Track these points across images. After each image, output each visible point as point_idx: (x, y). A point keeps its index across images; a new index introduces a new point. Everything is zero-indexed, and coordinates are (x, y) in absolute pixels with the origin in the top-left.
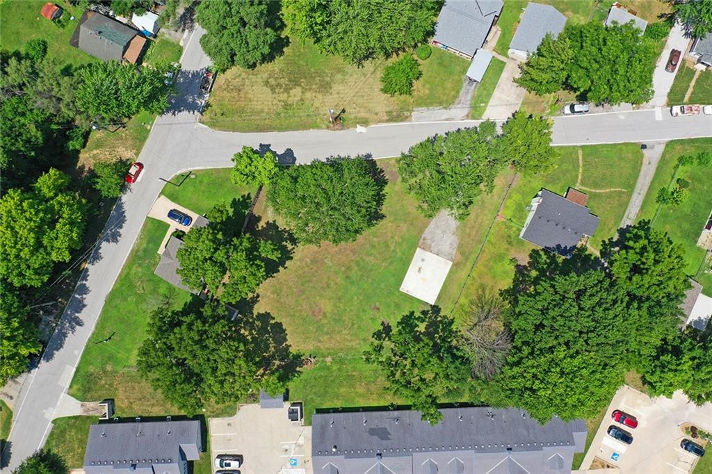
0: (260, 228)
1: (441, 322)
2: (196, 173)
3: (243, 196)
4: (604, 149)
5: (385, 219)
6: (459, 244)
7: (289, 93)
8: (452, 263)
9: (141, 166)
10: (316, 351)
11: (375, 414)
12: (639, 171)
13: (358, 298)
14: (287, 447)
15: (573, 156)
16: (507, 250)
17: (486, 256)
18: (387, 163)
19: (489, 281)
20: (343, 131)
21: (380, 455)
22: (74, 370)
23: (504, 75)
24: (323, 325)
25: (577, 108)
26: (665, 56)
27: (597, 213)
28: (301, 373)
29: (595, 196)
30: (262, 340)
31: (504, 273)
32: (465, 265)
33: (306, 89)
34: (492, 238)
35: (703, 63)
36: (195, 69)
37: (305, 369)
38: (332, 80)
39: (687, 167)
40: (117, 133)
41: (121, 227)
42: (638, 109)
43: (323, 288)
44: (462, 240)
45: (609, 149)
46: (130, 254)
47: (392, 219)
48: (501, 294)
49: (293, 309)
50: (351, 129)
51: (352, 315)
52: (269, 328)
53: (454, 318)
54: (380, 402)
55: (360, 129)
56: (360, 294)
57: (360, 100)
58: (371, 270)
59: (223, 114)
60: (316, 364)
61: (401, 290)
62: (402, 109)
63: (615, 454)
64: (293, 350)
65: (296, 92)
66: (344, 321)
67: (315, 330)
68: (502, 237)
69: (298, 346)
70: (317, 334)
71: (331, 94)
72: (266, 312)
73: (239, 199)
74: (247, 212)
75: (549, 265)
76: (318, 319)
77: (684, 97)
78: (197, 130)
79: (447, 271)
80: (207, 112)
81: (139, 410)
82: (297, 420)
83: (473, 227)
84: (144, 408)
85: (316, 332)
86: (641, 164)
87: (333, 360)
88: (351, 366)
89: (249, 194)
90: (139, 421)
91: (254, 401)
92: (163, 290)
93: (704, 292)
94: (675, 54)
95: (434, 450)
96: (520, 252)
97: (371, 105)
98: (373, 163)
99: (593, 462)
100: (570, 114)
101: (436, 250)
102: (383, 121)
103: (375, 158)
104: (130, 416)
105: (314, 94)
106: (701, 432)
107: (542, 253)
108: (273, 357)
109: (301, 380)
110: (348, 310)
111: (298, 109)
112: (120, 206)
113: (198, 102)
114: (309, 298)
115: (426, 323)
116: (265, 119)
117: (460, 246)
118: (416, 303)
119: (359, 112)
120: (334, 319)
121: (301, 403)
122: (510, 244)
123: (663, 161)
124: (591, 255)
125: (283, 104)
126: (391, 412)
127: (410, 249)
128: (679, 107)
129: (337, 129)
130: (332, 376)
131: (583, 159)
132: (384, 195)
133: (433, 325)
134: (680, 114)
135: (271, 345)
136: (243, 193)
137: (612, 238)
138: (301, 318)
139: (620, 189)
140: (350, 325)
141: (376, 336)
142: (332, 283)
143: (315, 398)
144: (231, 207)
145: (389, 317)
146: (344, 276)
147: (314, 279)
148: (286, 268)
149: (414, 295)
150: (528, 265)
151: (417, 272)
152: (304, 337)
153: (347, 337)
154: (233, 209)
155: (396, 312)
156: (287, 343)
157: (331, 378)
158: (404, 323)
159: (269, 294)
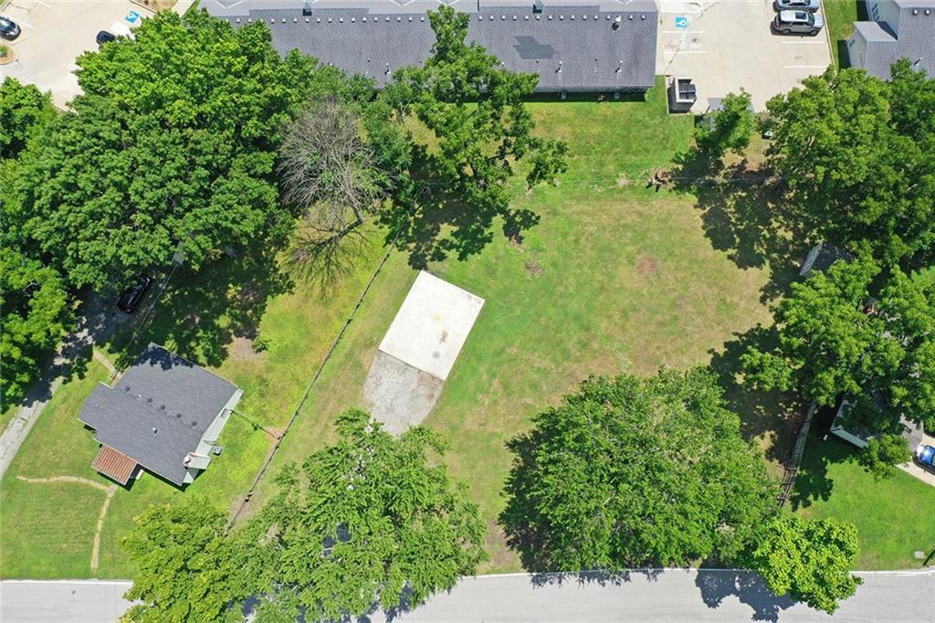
0: (767, 434)
1: (410, 240)
2: (913, 562)
3: (807, 504)
4: (44, 569)
5: (509, 440)
6: (362, 385)
8: (380, 348)
10: (646, 196)
13: (566, 288)
14: (694, 46)
15: (108, 556)
16: (269, 369)
17: (313, 358)
18: (499, 563)
19: (313, 311)
21: (535, 11)
24: (634, 242)
28: (674, 161)
29: (81, 470)
30: (750, 219)
31: (281, 325)
32: (355, 343)
34: (298, 394)
37: (667, 166)
43: (635, 310)
44: (357, 392)
45: (34, 568)
47: (494, 442)
48: (291, 285)
49: (693, 273)
51: (577, 258)
52: (738, 240)
56: (562, 295)
58: (540, 340)
60: (646, 174)
61: (483, 301)
63: (132, 20)
64: (691, 199)
66: (593, 248)
67: (649, 234)
68: (275, 394)
69: (680, 205)
70: (645, 227)
72: (746, 269)
73: (816, 499)
74: (799, 471)
75: (192, 336)
76: (644, 254)
79: (389, 333)
82: (680, 81)
85: (648, 230)
87: (615, 183)
89: (795, 509)
91: (758, 118)
96: (246, 364)
98: (528, 564)
101: (410, 374)
103: (526, 574)
107: (203, 359)
108: (728, 189)
109: (673, 149)
110: (585, 269)
114: (663, 292)
115: (437, 238)
117: (360, 380)
118: (454, 275)
120: (612, 251)
121: (671, 111)
122: (264, 381)
124: (110, 351)
127: (460, 378)
130: (616, 154)
131: (91, 548)
132: (510, 491)
133: (423, 236)
135: (733, 210)
136: (807, 511)
137: (65, 382)
138: (677, 256)
139: (30, 480)
140: (582, 241)
141: (533, 218)
142: (617, 318)
143: (647, 118)
144: (831, 481)
145: (507, 251)
146: (593, 331)
147: (652, 328)
148: (709, 352)
149: (459, 290)
150: (233, 337)
151: (450, 333)
152: (670, 223)
153: (588, 220)
154: (827, 477)
155: (494, 261)
156: (702, 212)
157: (617, 150)
158: (479, 240)
159: (742, 303)
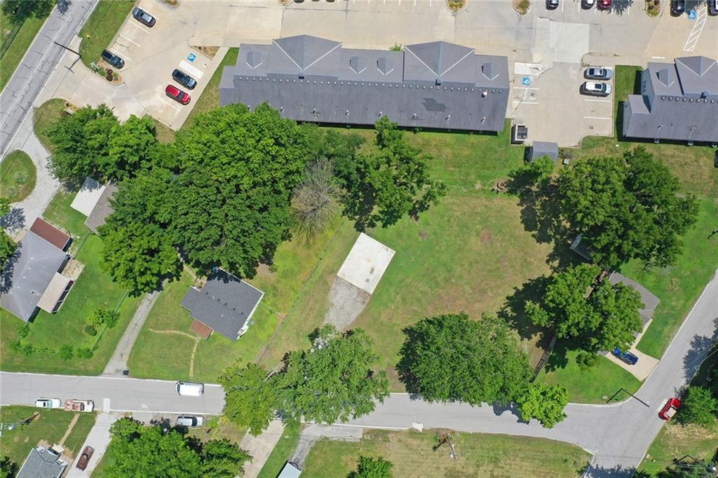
0: (538, 334)
1: (355, 214)
2: (601, 401)
3: (553, 370)
4: (166, 375)
5: (403, 328)
6: (328, 293)
8: (338, 275)
9: (662, 415)
10: (490, 196)
11: (437, 126)
12: (133, 348)
13: (440, 247)
14: (532, 98)
15: (199, 372)
16: (278, 282)
17: (301, 277)
18: (394, 388)
19: (301, 250)
20: (438, 427)
21: (437, 84)
23: (260, 466)
24: (481, 223)
25: (190, 421)
26: (92, 465)
27: (181, 310)
28: (509, 175)
29: (180, 328)
30: (548, 214)
31: (284, 258)
32: (324, 270)
34: (293, 296)
35: (55, 452)
37: (504, 178)
39: (84, 346)
40: (683, 454)
41: (690, 352)
42: (126, 413)
43: (477, 263)
44: (324, 297)
45: (161, 374)
46: (683, 321)
47: (396, 328)
48: (290, 236)
49: (511, 244)
50: (429, 428)
51: (449, 230)
52: (539, 226)
53: (341, 216)
54: (428, 136)
55: (419, 427)
56: (437, 251)
57: (415, 457)
58: (424, 276)
59: (566, 461)
60: (493, 183)
61: (394, 252)
62: (372, 443)
63: (192, 60)
64: (516, 199)
66: (458, 225)
67: (490, 219)
68: (281, 295)
69: (509, 203)
70: (488, 215)
71: (446, 469)
72: (541, 243)
73: (558, 367)
74: (551, 353)
76: (485, 230)
77: (79, 420)
78: (596, 447)
79: (343, 266)
80: (582, 465)
81: (689, 153)
82: (519, 126)
83: (311, 309)
84: (682, 154)
85: (488, 217)
86: (130, 356)
87: (474, 186)
88: (455, 177)
89: (547, 372)
90: (691, 142)
91: (563, 151)
92: (651, 279)
93: (84, 217)
94: (82, 465)
95: (380, 84)
96: (266, 278)
97: (405, 451)
98: (409, 389)
99: (214, 54)
100: (197, 416)
101: (353, 290)
102: (393, 432)
103: (407, 394)
104: (699, 147)
105: (464, 470)
106: (102, 74)
107: (243, 274)
108: (538, 195)
109: (510, 168)
110: (452, 237)
111: (483, 457)
112: (689, 374)
114: (493, 253)
115: (371, 214)
116: (520, 450)
117: (327, 291)
118: (379, 236)
119: (418, 446)
120: (468, 228)
121: (512, 143)
122: (275, 288)
123: (108, 356)
124: (193, 267)
125: (499, 464)
126: (419, 125)
127: (379, 294)
128: (85, 410)
129: (443, 429)
130: (477, 168)
131: (189, 367)
132: (402, 353)
133: (364, 211)
134: (85, 403)
135: (539, 207)
136: (552, 373)
137: (169, 282)
138: (503, 233)
139: (155, 331)
140: (452, 220)
141: (426, 206)
142: (466, 266)
143: (497, 147)
144: (567, 359)
145: (410, 224)
146: (452, 272)
147: (485, 273)
148: (514, 288)
149: (381, 245)
150: (259, 263)
151: (375, 269)
152: (502, 213)
153: (456, 208)
154: (566, 357)
155: (402, 229)
156: (521, 208)
157: (478, 166)
158: (395, 217)
159: (536, 262)
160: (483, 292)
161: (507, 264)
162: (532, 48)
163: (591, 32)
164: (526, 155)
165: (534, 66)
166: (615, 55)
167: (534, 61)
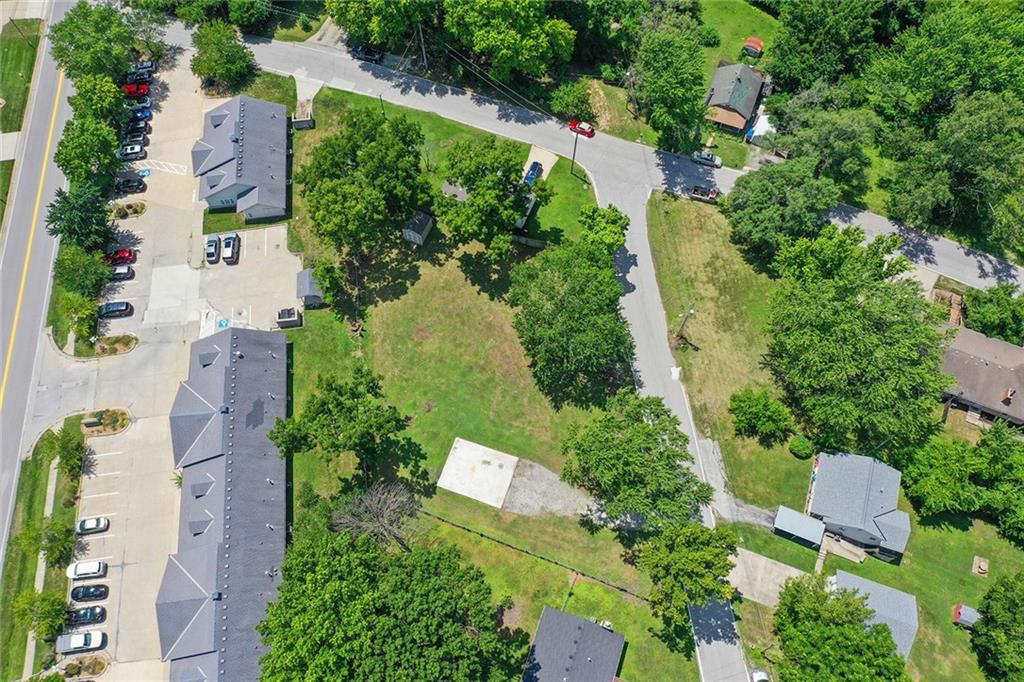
2: (590, 190)
5: (552, 411)
6: (529, 518)
7: (708, 282)
8: (500, 507)
9: (591, 134)
10: (370, 338)
13: (442, 384)
14: (244, 314)
16: (526, 592)
17: (513, 559)
20: (669, 350)
21: (227, 412)
22: (349, 90)
24: (405, 343)
28: (342, 321)
30: (384, 274)
32: (498, 528)
33: (716, 302)
34: (542, 565)
36: (717, 182)
37: (346, 326)
38: (736, 332)
40: (626, 112)
41: (517, 121)
43: (455, 340)
44: (534, 521)
47: (557, 420)
49: (426, 306)
50: (674, 360)
51: (419, 379)
52: (400, 280)
53: (418, 518)
55: (676, 372)
56: (448, 386)
57: (714, 370)
58: (482, 397)
59: (667, 213)
60: (352, 338)
61: (457, 439)
62: (713, 426)
64: (370, 309)
65: (711, 291)
66: (411, 369)
67: (398, 334)
68: (544, 584)
69: (376, 316)
70: (393, 337)
71: (717, 332)
72: (420, 275)
73: (563, 236)
74: (547, 243)
76: (414, 336)
78: (643, 188)
79: (487, 502)
80: (667, 198)
81: (301, 152)
82: (279, 319)
83: (555, 537)
85: (395, 335)
87: (359, 359)
90: (288, 151)
95: (228, 484)
97: (711, 383)
101: (517, 483)
102: (691, 400)
104: (294, 145)
105: (713, 312)
108: (362, 287)
109: (332, 322)
110: (427, 373)
111: (689, 296)
113: (679, 187)
114: (440, 323)
115: (410, 478)
116: (669, 259)
117: (526, 520)
118: (439, 462)
119: (699, 368)
120: (412, 357)
121: (301, 325)
122: (535, 595)
125: (693, 277)
127: (516, 448)
129: (670, 343)
130: (336, 359)
132: (588, 407)
135: (378, 284)
138: (414, 317)
140: (405, 377)
142: (462, 350)
143: (307, 341)
144: (551, 228)
145: (417, 427)
146: (472, 364)
147: (466, 328)
149: (450, 457)
150: (503, 627)
151: (484, 459)
152: (389, 321)
154: (549, 230)
155: (425, 435)
156: (380, 302)
157: (333, 358)
158: (410, 447)
159: (445, 277)
160: (490, 326)
161: (451, 307)
162: (182, 324)
163: (163, 265)
164: (314, 308)
165: (203, 317)
166: (191, 237)
167: (196, 318)
